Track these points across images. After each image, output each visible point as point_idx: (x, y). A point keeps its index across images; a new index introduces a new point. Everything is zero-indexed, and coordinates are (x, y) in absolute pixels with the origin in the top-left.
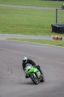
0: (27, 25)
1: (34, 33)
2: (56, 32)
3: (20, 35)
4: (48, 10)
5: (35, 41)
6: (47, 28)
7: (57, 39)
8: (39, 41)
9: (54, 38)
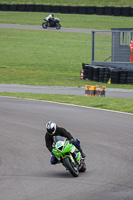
0: (32, 65)
1: (47, 80)
2: (91, 79)
3: (18, 85)
4: (76, 34)
5: (48, 97)
6: (74, 71)
7: (95, 92)
8: (58, 97)
9: (88, 92)
